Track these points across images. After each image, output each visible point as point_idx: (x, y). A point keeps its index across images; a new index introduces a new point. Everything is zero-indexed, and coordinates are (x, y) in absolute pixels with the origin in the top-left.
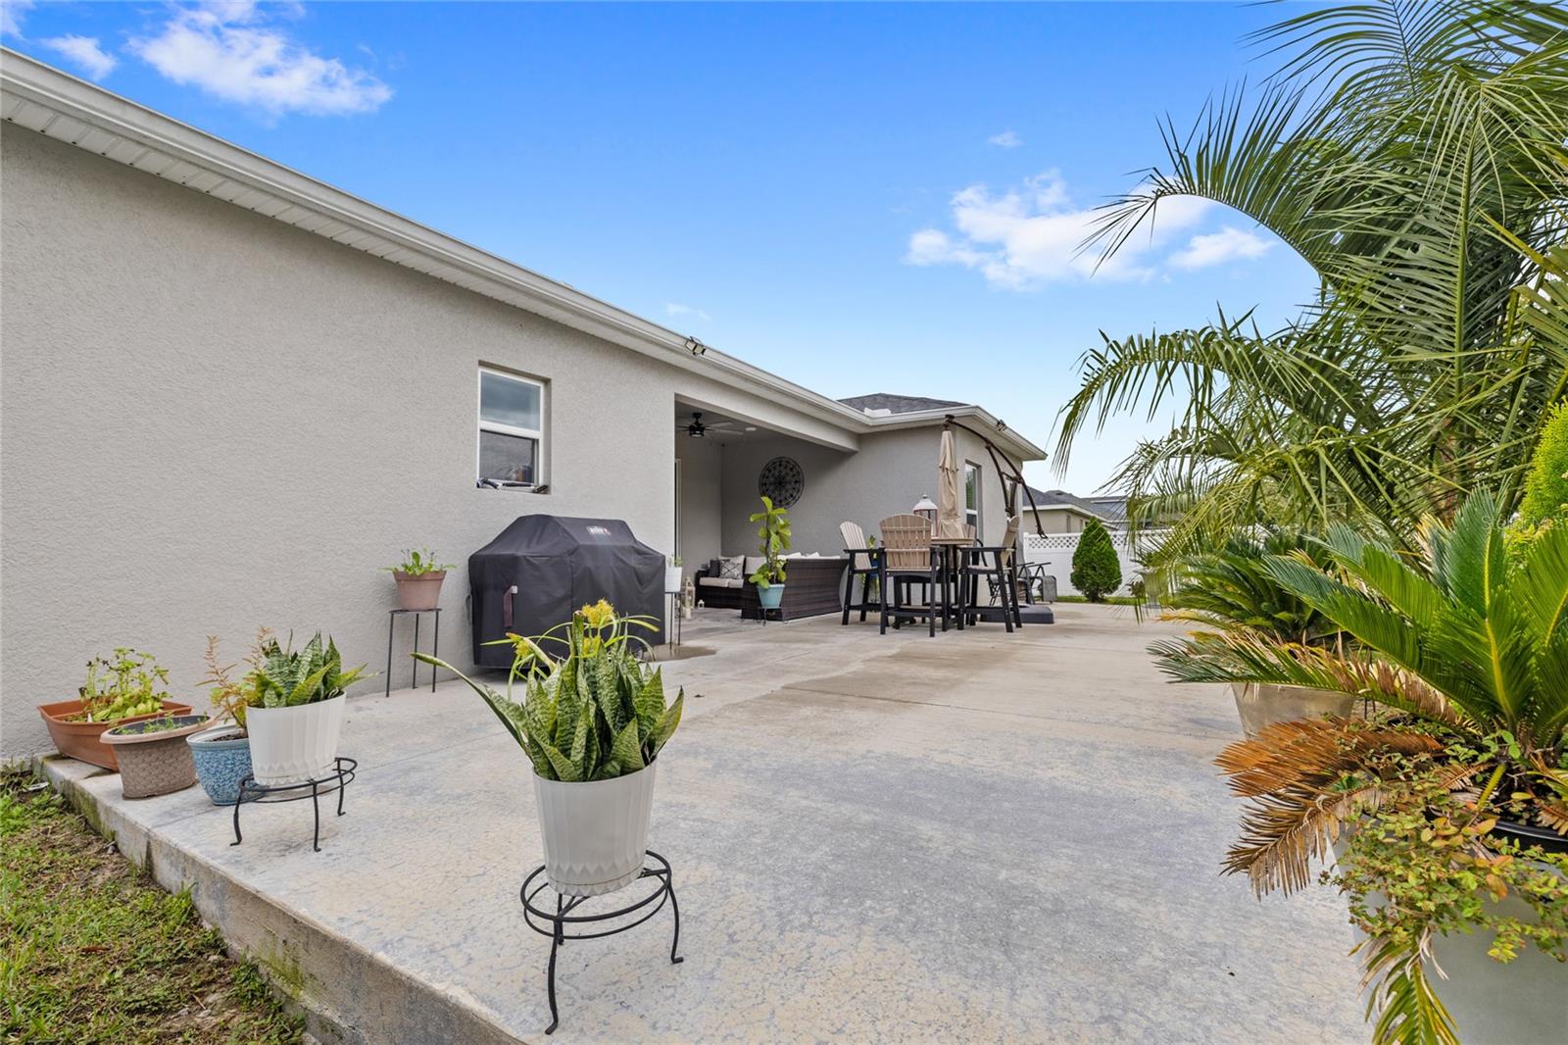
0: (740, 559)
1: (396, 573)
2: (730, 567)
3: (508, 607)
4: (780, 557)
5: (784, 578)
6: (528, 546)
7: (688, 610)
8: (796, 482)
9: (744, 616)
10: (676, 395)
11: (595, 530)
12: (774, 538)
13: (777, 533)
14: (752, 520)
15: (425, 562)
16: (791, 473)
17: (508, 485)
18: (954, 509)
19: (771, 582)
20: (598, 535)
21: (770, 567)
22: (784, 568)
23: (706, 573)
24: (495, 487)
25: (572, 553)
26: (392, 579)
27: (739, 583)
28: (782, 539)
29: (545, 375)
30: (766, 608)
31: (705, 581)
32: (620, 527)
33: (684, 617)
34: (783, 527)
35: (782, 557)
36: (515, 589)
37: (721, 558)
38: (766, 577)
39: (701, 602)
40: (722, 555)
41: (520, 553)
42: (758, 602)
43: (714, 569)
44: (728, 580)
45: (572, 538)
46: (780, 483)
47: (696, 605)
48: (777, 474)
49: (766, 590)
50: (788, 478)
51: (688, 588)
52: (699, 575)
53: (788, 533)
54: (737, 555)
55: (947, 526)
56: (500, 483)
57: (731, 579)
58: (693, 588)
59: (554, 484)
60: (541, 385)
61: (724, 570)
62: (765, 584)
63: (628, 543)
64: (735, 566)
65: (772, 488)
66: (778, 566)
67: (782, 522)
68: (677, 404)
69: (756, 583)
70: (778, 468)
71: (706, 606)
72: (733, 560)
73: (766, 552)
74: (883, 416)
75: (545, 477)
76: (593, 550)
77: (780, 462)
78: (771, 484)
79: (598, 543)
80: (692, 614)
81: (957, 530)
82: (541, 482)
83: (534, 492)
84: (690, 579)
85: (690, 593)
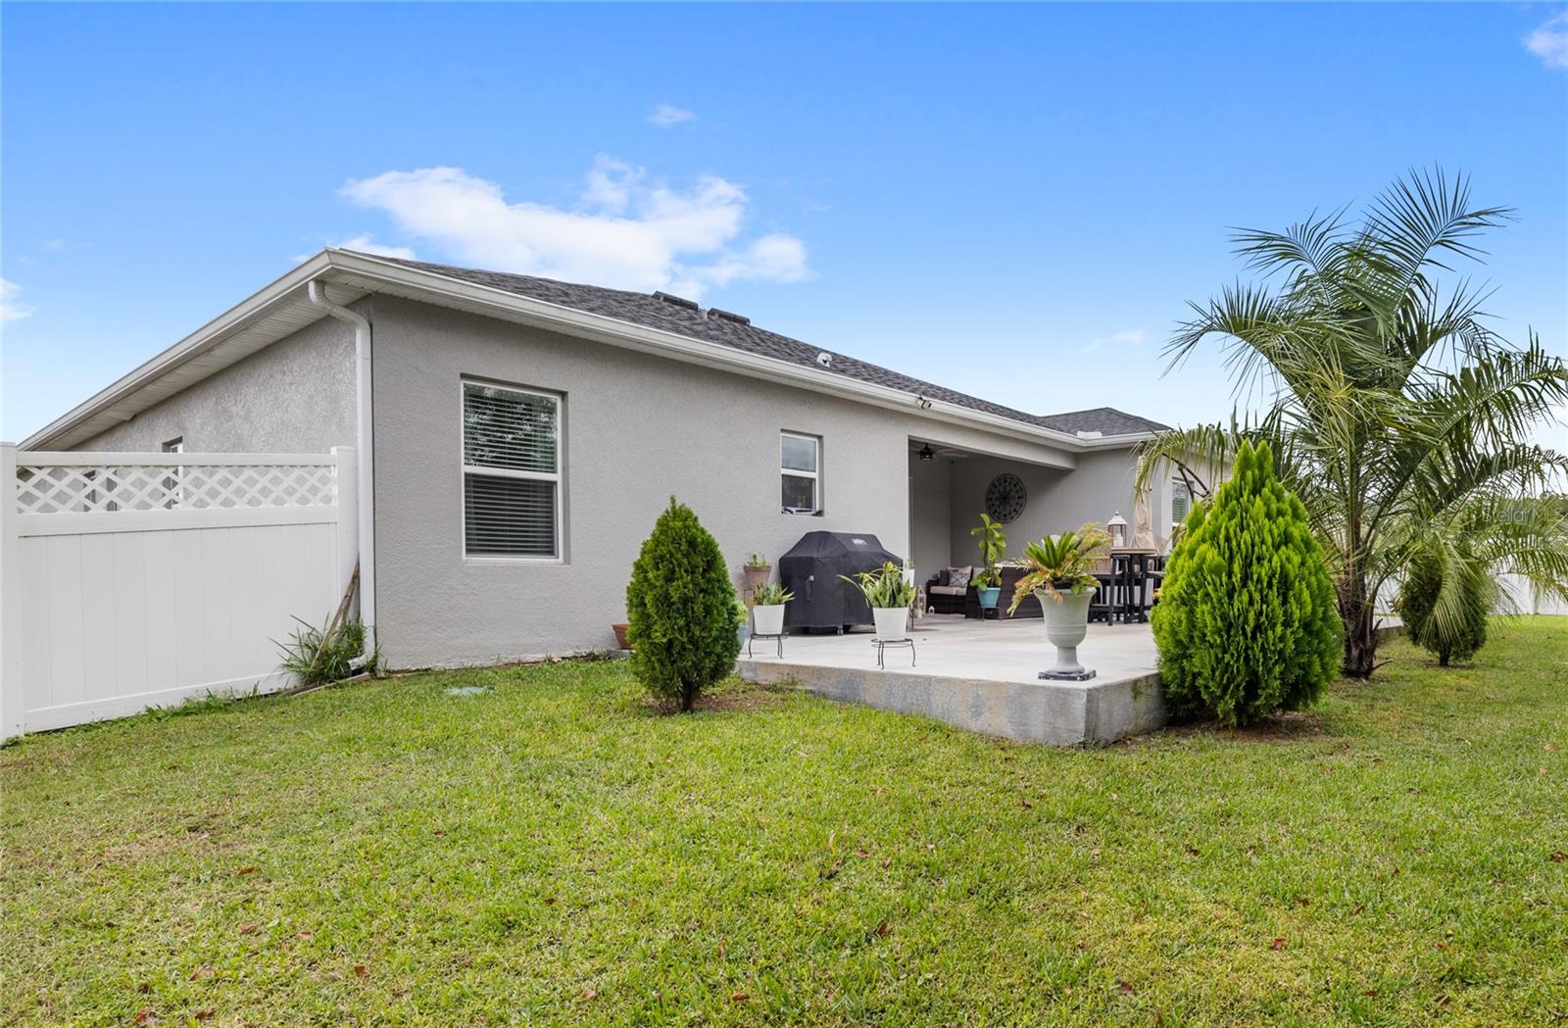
0: (968, 570)
1: (745, 567)
2: (958, 577)
3: (808, 589)
4: (996, 565)
5: (1000, 583)
6: (818, 550)
7: (920, 613)
8: (1019, 498)
9: (966, 617)
10: (909, 436)
11: (857, 541)
12: (991, 549)
13: (994, 545)
14: (972, 533)
15: (759, 561)
16: (1014, 490)
17: (799, 511)
18: (1145, 523)
19: (989, 586)
20: (859, 545)
21: (987, 573)
22: (1000, 575)
23: (936, 582)
24: (792, 513)
25: (844, 556)
26: (743, 571)
27: (963, 591)
28: (998, 549)
29: (819, 433)
30: (984, 607)
31: (935, 590)
32: (872, 539)
33: (916, 617)
34: (1000, 539)
35: (999, 566)
36: (812, 578)
37: (950, 568)
38: (984, 581)
39: (932, 608)
40: (952, 566)
41: (815, 555)
42: (978, 603)
43: (944, 579)
44: (956, 589)
45: (843, 546)
46: (1005, 498)
47: (927, 611)
48: (1002, 490)
49: (984, 592)
50: (1012, 494)
51: (920, 595)
52: (930, 584)
53: (1003, 545)
54: (964, 566)
55: (1140, 539)
56: (794, 510)
57: (957, 588)
58: (924, 596)
59: (827, 510)
60: (816, 440)
61: (953, 580)
62: (984, 587)
63: (880, 550)
64: (963, 576)
65: (997, 503)
66: (995, 572)
67: (997, 535)
68: (910, 441)
69: (976, 587)
70: (1003, 484)
71: (936, 612)
72: (960, 570)
73: (986, 563)
74: (1094, 437)
75: (820, 505)
76: (856, 554)
77: (1004, 479)
78: (996, 499)
79: (860, 550)
80: (923, 616)
81: (1148, 543)
82: (818, 509)
83: (813, 515)
84: (922, 588)
85: (921, 600)
